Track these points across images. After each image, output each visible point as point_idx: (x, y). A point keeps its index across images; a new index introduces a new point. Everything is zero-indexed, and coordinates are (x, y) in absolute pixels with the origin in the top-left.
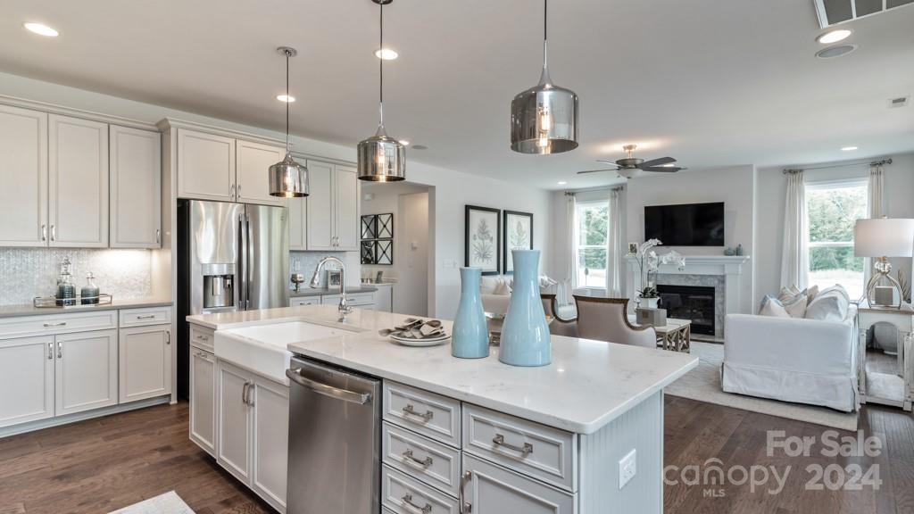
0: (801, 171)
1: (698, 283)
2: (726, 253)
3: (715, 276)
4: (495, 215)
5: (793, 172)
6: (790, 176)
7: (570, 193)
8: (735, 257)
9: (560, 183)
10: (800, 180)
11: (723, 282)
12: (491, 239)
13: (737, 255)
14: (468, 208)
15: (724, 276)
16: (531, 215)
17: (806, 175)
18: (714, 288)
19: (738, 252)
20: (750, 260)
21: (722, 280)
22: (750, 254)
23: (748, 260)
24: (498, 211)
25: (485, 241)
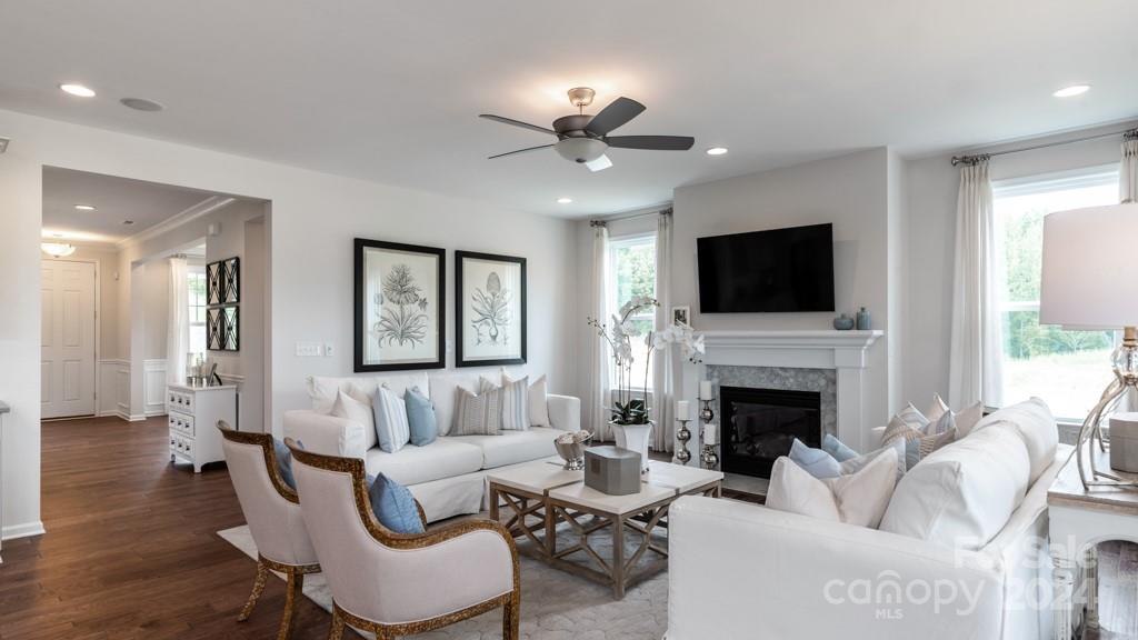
0: (985, 157)
1: (791, 384)
2: (838, 326)
3: (820, 371)
4: (433, 260)
5: (971, 161)
6: (966, 170)
7: (599, 222)
8: (854, 332)
9: (561, 201)
10: (984, 176)
11: (834, 382)
12: (423, 303)
13: (858, 329)
14: (360, 245)
15: (834, 371)
16: (523, 262)
17: (994, 167)
18: (818, 394)
19: (858, 323)
20: (882, 339)
21: (831, 377)
22: (885, 328)
23: (879, 338)
24: (440, 253)
25: (406, 307)
